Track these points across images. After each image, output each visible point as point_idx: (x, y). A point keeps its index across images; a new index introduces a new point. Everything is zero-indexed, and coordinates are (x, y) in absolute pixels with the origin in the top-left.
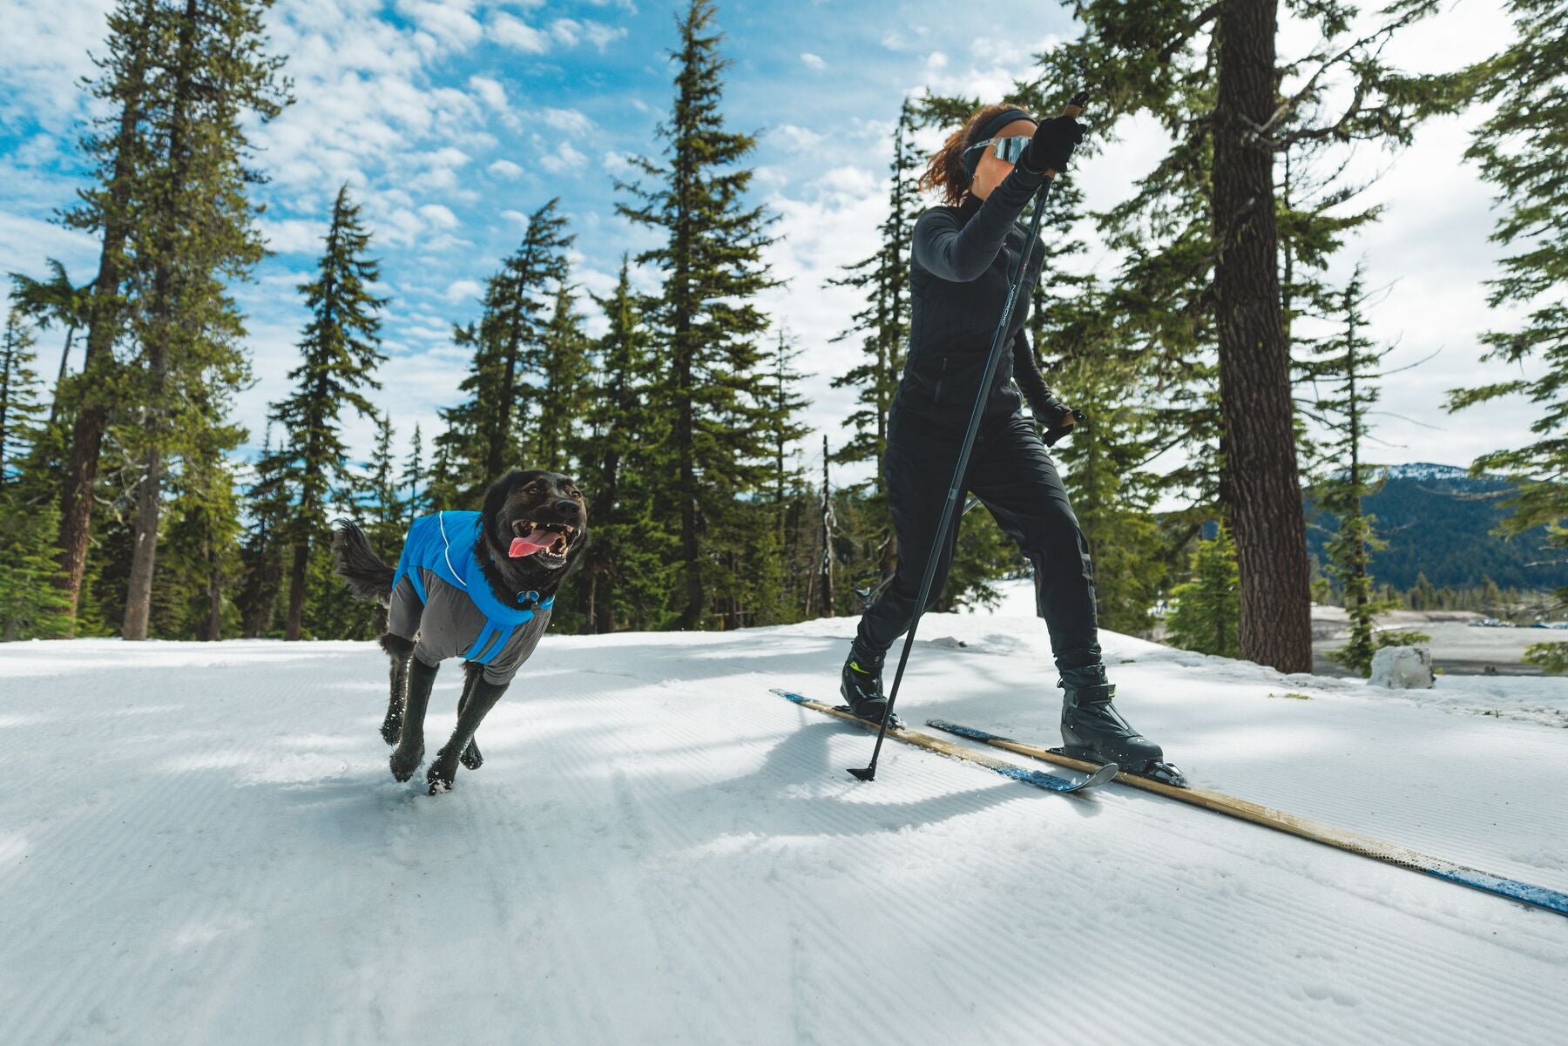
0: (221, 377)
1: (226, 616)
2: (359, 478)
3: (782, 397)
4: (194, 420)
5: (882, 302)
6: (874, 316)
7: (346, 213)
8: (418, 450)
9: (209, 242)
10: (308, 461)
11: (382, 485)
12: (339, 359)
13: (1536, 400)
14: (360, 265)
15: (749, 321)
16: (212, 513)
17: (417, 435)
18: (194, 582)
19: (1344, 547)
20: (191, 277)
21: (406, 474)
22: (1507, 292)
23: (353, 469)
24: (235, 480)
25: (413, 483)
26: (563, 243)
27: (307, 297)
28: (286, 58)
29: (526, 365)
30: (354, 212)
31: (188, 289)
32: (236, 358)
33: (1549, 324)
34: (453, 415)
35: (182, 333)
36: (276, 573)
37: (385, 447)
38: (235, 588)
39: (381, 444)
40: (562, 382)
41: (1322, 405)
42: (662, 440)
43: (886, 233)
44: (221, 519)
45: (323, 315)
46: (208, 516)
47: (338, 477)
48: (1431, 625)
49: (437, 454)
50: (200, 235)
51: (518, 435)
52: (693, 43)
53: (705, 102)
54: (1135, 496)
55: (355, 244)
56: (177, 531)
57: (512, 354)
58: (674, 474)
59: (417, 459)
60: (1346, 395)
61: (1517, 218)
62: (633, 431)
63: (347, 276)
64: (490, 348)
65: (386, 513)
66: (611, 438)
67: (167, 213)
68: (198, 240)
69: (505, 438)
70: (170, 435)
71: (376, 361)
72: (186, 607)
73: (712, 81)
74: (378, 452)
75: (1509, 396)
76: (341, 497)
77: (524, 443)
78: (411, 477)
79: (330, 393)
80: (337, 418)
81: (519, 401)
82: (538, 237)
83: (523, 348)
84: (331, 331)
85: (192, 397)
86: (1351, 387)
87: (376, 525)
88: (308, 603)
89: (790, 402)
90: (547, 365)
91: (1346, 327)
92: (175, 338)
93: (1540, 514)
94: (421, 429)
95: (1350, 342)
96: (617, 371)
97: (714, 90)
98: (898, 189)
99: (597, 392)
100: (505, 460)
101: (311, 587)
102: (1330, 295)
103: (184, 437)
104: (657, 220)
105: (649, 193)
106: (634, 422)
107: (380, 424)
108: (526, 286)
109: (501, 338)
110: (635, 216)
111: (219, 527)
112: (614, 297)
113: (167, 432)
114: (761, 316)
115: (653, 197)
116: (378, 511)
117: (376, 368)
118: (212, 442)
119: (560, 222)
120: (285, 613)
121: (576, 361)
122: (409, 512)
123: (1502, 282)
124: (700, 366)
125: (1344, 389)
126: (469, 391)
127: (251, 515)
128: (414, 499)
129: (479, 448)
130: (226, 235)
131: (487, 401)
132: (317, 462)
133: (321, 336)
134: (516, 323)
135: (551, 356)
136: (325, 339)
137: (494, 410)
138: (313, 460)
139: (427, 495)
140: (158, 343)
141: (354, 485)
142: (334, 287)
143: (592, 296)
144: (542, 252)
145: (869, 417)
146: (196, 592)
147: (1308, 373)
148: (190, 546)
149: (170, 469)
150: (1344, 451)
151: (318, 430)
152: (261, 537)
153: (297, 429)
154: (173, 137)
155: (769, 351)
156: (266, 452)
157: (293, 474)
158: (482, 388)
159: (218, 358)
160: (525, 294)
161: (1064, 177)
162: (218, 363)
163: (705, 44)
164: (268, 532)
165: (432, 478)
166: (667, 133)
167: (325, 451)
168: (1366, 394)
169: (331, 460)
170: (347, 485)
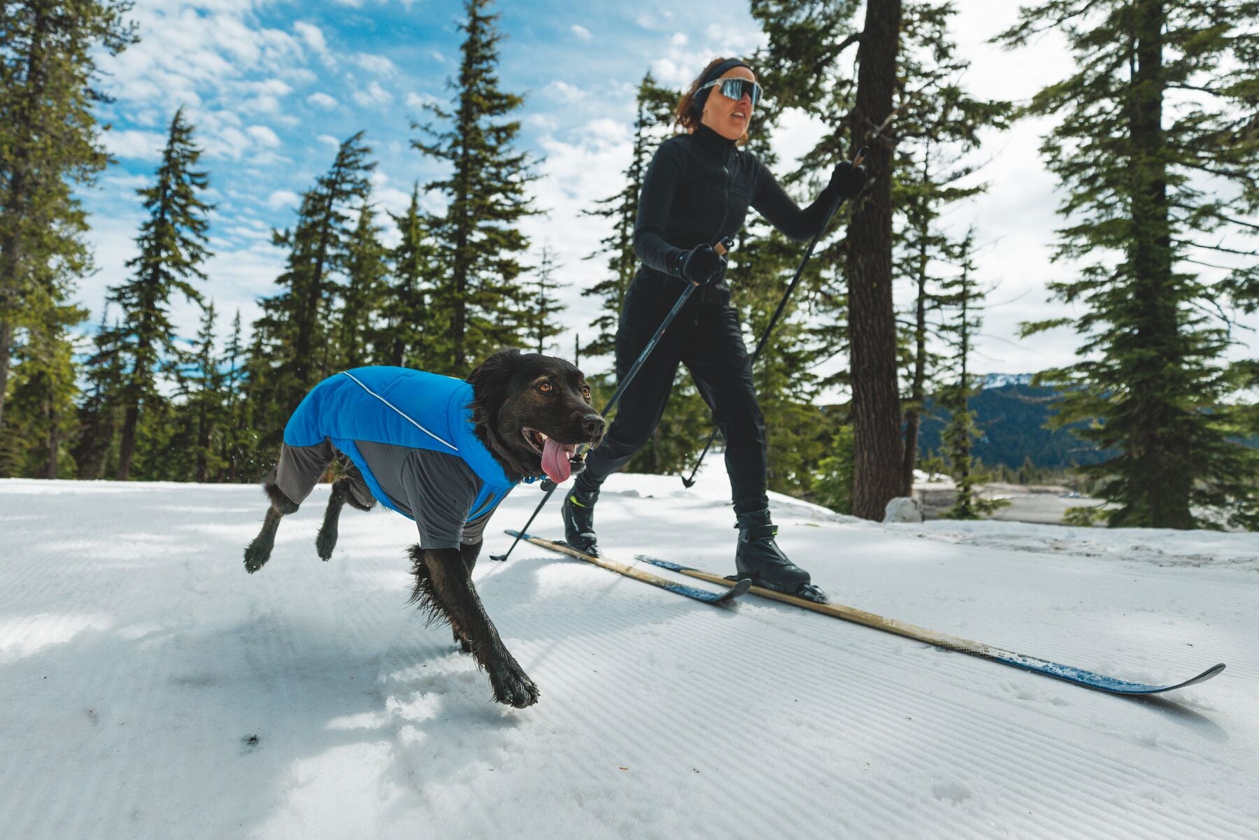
0: (67, 265)
1: (63, 465)
2: (185, 353)
3: (543, 302)
4: (41, 300)
5: (624, 231)
6: (618, 241)
7: (181, 131)
8: (238, 331)
9: (60, 152)
10: (140, 336)
11: (206, 359)
12: (171, 253)
13: (1079, 332)
14: (192, 175)
15: (514, 241)
16: (53, 377)
17: (237, 319)
18: (35, 435)
19: (953, 434)
20: (43, 180)
21: (227, 350)
22: (1062, 253)
23: (180, 345)
24: (74, 350)
25: (232, 358)
26: (367, 168)
27: (144, 199)
28: (133, 4)
29: (333, 266)
30: (188, 131)
31: (41, 191)
32: (80, 249)
33: (1093, 277)
34: (268, 304)
35: (34, 227)
36: (109, 430)
37: (209, 327)
38: (71, 441)
39: (205, 325)
40: (362, 280)
41: (943, 328)
42: (441, 333)
43: (629, 176)
44: (62, 383)
45: (158, 215)
46: (50, 379)
47: (167, 351)
48: (1033, 496)
49: (254, 336)
50: (52, 147)
51: (323, 322)
52: (476, 19)
53: (484, 66)
54: (801, 391)
55: (189, 157)
56: (21, 392)
57: (321, 256)
58: (449, 360)
59: (237, 339)
60: (960, 321)
61: (1073, 200)
62: (417, 324)
63: (181, 184)
64: (302, 250)
65: (208, 383)
66: (400, 330)
67: (23, 126)
68: (50, 151)
69: (312, 325)
70: (20, 311)
71: (203, 256)
72: (26, 456)
73: (491, 50)
74: (203, 332)
75: (1060, 328)
76: (169, 368)
77: (329, 329)
78: (231, 354)
79: (162, 281)
80: (167, 302)
81: (326, 295)
82: (346, 161)
83: (330, 251)
84: (165, 229)
85: (40, 280)
86: (963, 315)
87: (199, 392)
88: (136, 456)
89: (550, 306)
90: (351, 267)
91: (962, 271)
92: (27, 231)
93: (1073, 414)
94: (241, 314)
95: (963, 281)
96: (406, 276)
97: (492, 57)
98: (639, 142)
99: (390, 292)
100: (312, 343)
101: (139, 443)
102: (952, 246)
103: (33, 313)
104: (445, 155)
105: (439, 132)
106: (420, 317)
107: (205, 309)
108: (335, 201)
109: (312, 242)
110: (427, 150)
111: (59, 389)
112: (406, 215)
113: (17, 309)
114: (523, 238)
115: (442, 137)
116: (201, 381)
117: (203, 261)
118: (57, 319)
119: (365, 150)
120: (116, 464)
121: (374, 265)
122: (228, 383)
123: (1059, 246)
124: (473, 274)
125: (959, 317)
126: (283, 285)
127: (88, 380)
128: (233, 371)
129: (290, 332)
130: (75, 147)
131: (299, 294)
132: (149, 338)
133: (156, 233)
134: (325, 231)
135: (354, 260)
136: (159, 236)
137: (304, 301)
138: (145, 336)
139: (244, 369)
140: (11, 234)
141: (181, 358)
142: (169, 192)
143: (389, 213)
144: (349, 175)
145: (610, 321)
146: (36, 444)
147: (936, 303)
148: (32, 404)
149: (18, 339)
150: (956, 363)
151: (150, 312)
152: (97, 398)
153: (131, 310)
154: (31, 64)
155: (533, 264)
156: (103, 328)
157: (127, 347)
158: (295, 282)
159: (65, 249)
160: (334, 208)
161: (764, 142)
162: (65, 254)
163: (486, 19)
164: (103, 395)
165: (249, 355)
166: (455, 86)
167: (156, 329)
168: (973, 321)
169: (161, 337)
170: (174, 358)
